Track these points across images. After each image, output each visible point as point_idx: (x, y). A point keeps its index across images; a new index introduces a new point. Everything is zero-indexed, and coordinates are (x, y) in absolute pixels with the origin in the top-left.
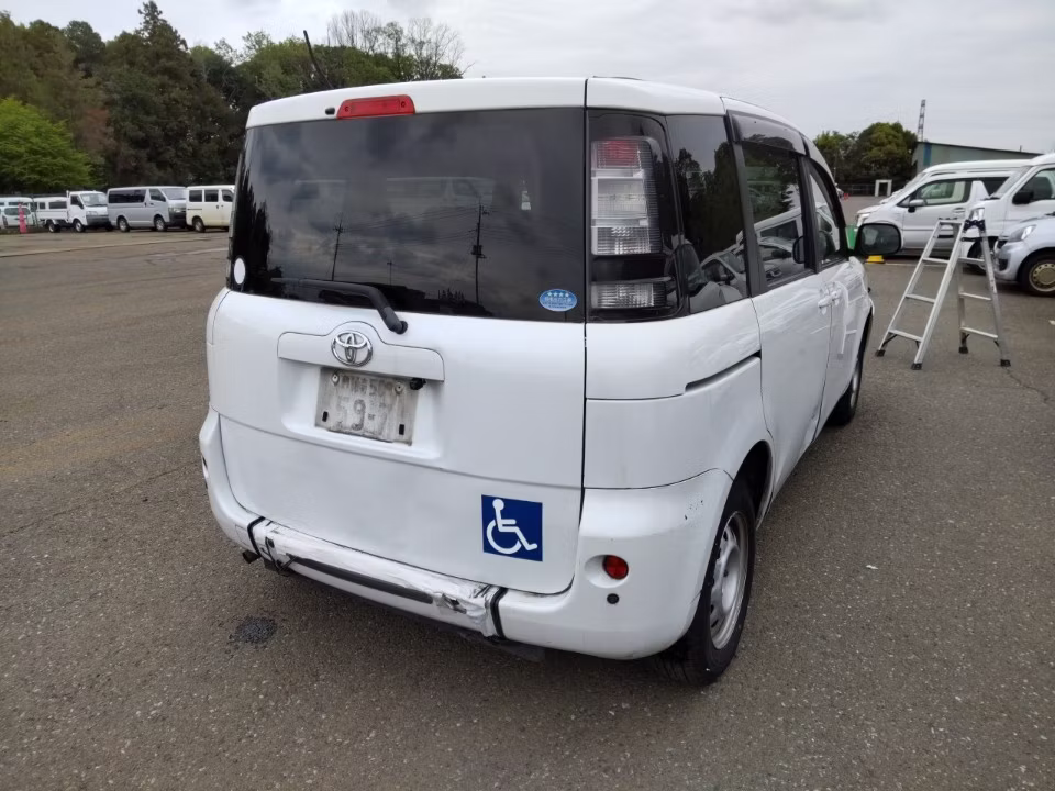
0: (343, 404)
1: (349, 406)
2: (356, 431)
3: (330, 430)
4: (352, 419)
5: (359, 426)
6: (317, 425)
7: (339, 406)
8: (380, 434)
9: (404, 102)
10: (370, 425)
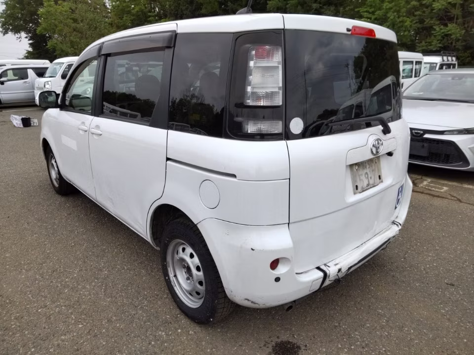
0: (361, 178)
1: (363, 177)
2: (369, 186)
3: (360, 193)
4: (366, 183)
5: (368, 185)
6: (355, 193)
7: (360, 180)
8: (375, 183)
9: (371, 32)
10: (371, 182)
